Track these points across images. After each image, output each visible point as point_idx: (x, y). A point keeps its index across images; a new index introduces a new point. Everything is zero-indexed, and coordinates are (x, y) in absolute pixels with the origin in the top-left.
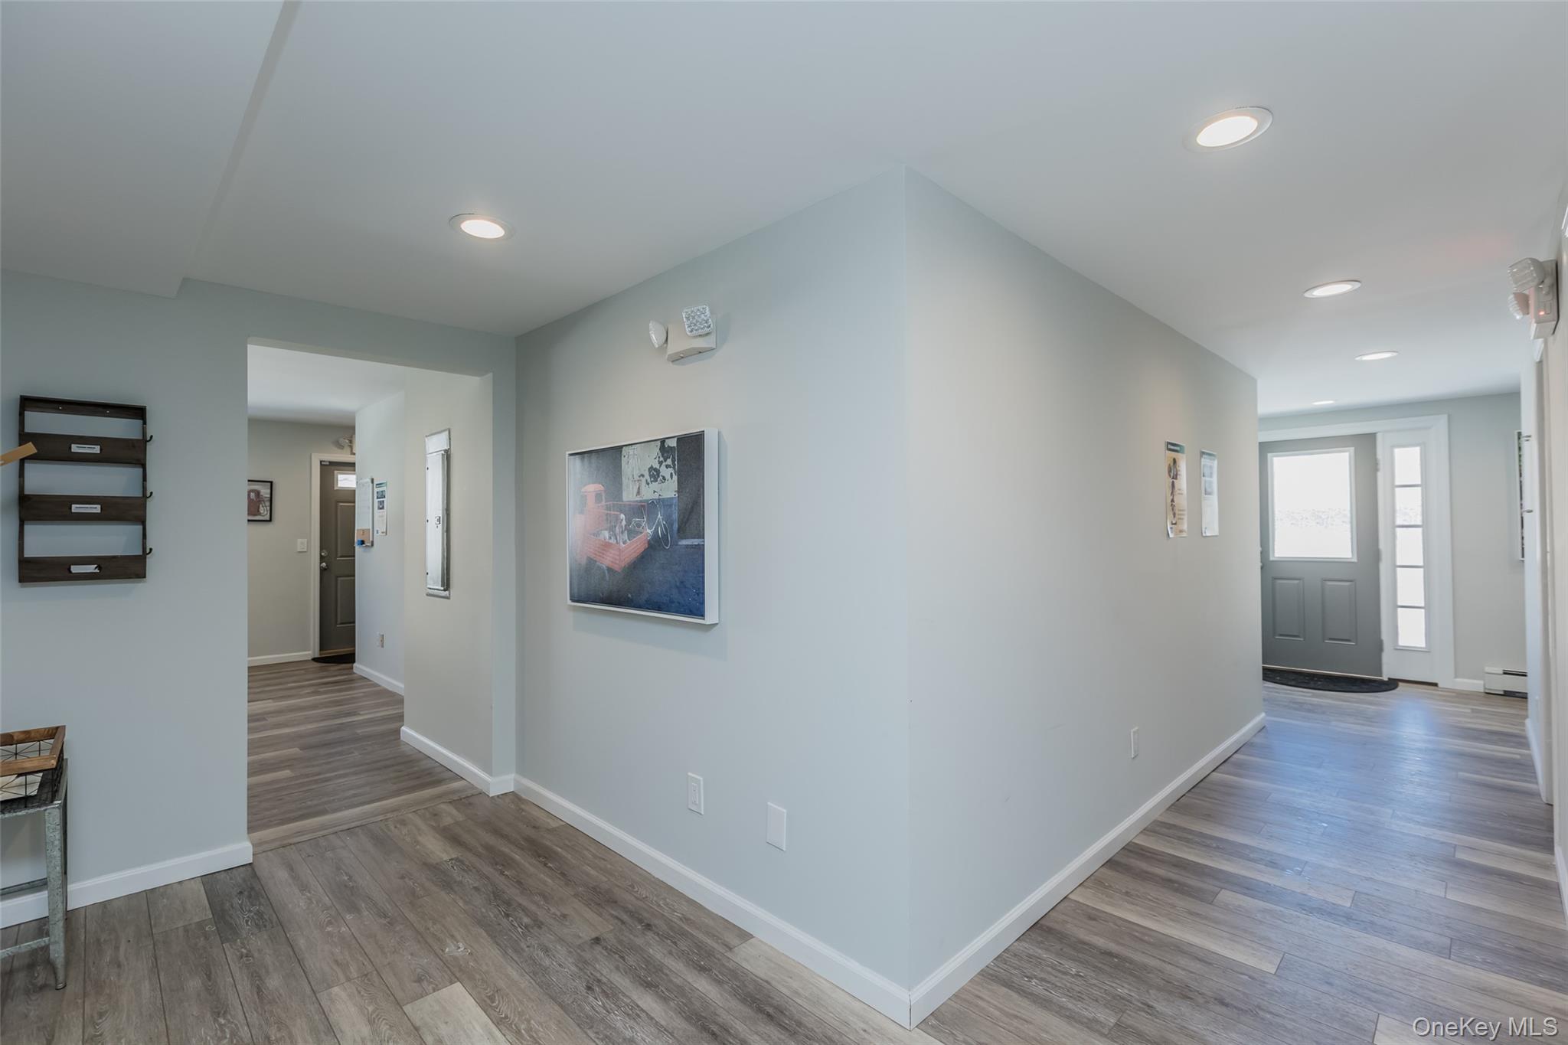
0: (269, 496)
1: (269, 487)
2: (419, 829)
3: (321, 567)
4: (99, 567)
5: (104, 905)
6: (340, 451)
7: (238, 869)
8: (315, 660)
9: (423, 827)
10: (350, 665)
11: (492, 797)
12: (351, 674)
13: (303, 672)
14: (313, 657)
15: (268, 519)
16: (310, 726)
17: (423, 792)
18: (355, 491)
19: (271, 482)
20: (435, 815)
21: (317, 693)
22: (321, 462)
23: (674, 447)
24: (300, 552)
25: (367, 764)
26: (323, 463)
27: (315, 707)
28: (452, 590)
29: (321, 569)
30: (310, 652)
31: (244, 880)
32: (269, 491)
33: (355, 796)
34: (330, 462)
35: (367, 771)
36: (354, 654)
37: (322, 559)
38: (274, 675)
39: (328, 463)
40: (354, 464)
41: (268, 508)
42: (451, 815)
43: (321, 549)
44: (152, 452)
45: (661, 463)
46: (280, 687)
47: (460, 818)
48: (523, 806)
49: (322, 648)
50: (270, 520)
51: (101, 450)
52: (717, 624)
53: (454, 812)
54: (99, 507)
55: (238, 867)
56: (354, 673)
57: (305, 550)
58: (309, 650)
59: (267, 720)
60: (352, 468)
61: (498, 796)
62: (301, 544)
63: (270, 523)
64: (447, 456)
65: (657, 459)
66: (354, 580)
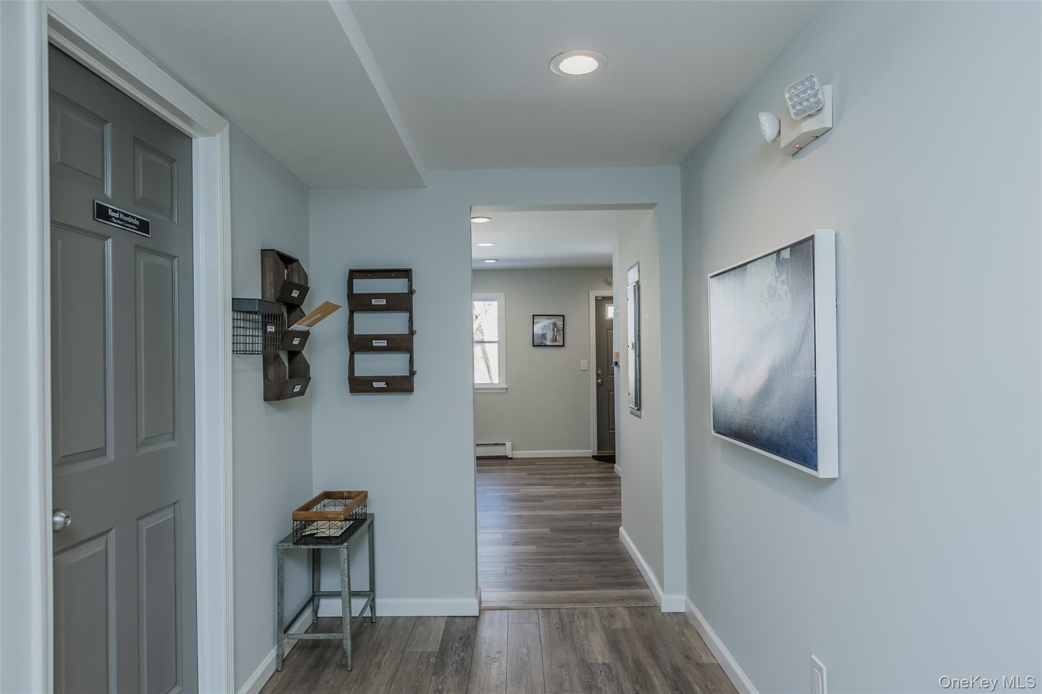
0: (562, 327)
1: (562, 320)
2: (593, 625)
3: (597, 383)
4: (387, 384)
5: (395, 619)
6: (609, 287)
7: (469, 618)
8: (594, 457)
9: (597, 624)
10: (610, 465)
11: (663, 613)
12: (611, 473)
13: (582, 466)
14: (593, 455)
15: (562, 344)
16: (566, 513)
17: (611, 591)
18: (612, 320)
19: (563, 316)
20: (611, 616)
21: (583, 485)
22: (596, 297)
23: (788, 258)
24: (583, 370)
25: (586, 554)
26: (597, 298)
27: (575, 497)
28: (642, 410)
29: (597, 385)
30: (591, 451)
31: (468, 629)
32: (562, 323)
33: (565, 580)
34: (602, 297)
35: (583, 560)
36: (615, 456)
37: (598, 376)
38: (565, 466)
39: (601, 298)
40: (612, 297)
41: (562, 336)
42: (624, 619)
43: (597, 368)
44: (417, 301)
45: (777, 279)
46: (564, 476)
47: (629, 626)
48: (686, 631)
49: (599, 449)
50: (563, 346)
51: (387, 302)
52: (835, 479)
53: (627, 618)
54: (386, 341)
55: (470, 616)
56: (615, 472)
57: (586, 369)
58: (590, 449)
59: (542, 502)
60: (611, 301)
61: (669, 614)
62: (583, 364)
63: (563, 348)
64: (638, 286)
65: (774, 275)
66: (614, 394)
